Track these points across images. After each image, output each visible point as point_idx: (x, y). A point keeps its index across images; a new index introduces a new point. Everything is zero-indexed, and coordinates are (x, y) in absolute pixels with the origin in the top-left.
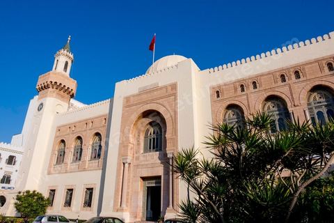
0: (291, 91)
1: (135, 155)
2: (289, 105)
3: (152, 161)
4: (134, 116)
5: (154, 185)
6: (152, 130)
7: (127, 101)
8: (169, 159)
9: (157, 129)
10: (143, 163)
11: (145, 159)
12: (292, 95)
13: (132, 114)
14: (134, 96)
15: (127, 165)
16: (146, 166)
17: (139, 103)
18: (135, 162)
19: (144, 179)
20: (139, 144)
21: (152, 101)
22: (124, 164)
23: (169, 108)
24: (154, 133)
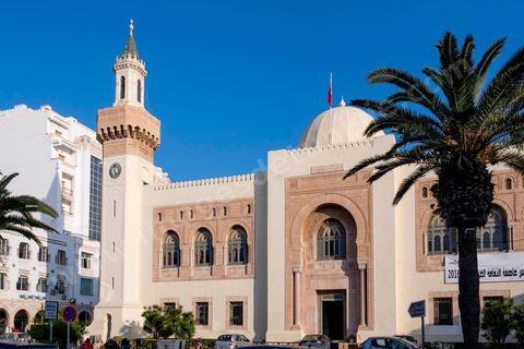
0: (514, 201)
1: (307, 263)
2: (509, 218)
3: (333, 271)
4: (307, 210)
5: (333, 300)
6: (328, 230)
7: (292, 185)
8: (360, 271)
9: (336, 229)
10: (319, 273)
11: (322, 268)
12: (515, 207)
13: (302, 206)
14: (303, 178)
15: (298, 275)
16: (325, 277)
17: (314, 192)
18: (308, 272)
19: (319, 292)
20: (312, 248)
21: (333, 191)
22: (294, 273)
23: (360, 206)
24: (332, 234)
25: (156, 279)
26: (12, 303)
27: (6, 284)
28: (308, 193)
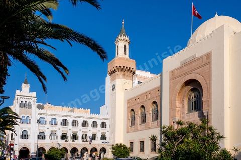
1: (182, 116)
3: (194, 119)
6: (193, 95)
7: (172, 75)
8: (205, 117)
9: (197, 94)
11: (188, 118)
13: (176, 85)
14: (177, 70)
17: (182, 75)
20: (184, 107)
21: (191, 72)
22: (174, 123)
23: (205, 77)
24: (195, 97)
25: (127, 133)
26: (99, 145)
27: (96, 139)
28: (179, 77)
